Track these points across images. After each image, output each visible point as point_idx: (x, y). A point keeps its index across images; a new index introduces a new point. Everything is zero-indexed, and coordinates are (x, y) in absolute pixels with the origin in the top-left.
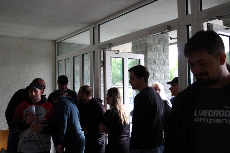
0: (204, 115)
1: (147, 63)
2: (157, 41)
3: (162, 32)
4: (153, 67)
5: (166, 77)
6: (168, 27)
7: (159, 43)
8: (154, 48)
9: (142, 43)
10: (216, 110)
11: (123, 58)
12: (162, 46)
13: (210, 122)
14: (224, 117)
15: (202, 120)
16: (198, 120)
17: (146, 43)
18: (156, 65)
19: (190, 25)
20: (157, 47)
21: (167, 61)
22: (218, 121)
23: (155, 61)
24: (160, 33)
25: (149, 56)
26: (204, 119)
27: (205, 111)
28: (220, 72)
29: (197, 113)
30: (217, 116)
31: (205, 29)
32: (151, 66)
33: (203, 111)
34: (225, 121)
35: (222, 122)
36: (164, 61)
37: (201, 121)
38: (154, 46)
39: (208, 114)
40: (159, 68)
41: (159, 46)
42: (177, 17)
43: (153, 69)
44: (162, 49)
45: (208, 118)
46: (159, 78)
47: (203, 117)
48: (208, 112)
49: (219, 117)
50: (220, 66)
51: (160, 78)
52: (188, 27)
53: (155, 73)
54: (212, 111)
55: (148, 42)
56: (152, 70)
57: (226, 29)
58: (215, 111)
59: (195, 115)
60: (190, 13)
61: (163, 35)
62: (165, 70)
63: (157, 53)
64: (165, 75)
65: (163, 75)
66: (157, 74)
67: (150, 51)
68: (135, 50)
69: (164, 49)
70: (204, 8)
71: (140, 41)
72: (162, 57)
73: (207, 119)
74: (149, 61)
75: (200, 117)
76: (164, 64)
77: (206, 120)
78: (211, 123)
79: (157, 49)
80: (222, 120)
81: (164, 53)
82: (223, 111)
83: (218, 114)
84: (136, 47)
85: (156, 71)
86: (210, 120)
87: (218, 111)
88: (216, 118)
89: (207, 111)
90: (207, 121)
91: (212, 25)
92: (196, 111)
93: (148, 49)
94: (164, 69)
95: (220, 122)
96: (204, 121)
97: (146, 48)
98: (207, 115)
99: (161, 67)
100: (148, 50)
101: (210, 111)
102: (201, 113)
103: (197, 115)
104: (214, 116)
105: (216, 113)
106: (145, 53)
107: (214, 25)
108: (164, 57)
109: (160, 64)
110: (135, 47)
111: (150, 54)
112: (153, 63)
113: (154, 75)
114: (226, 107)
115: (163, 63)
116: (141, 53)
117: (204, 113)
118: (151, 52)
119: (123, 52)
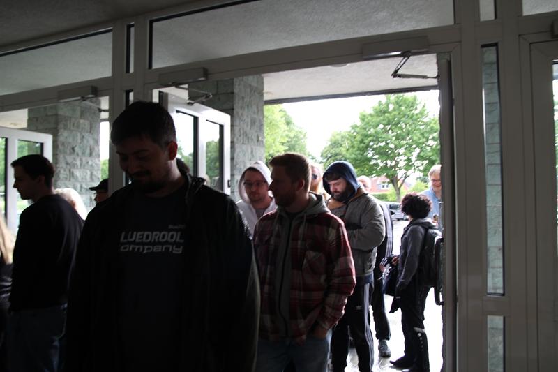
0: (137, 241)
1: (57, 151)
2: (78, 113)
3: (83, 97)
4: (70, 159)
5: (94, 177)
6: (94, 89)
7: (82, 115)
8: (72, 124)
9: (49, 113)
10: (156, 231)
11: (6, 140)
12: (87, 123)
13: (145, 252)
14: (167, 243)
15: (134, 249)
16: (125, 248)
17: (57, 115)
18: (75, 156)
19: (132, 91)
20: (79, 122)
21: (96, 149)
22: (158, 249)
23: (73, 149)
24: (79, 98)
25: (61, 139)
26: (137, 247)
27: (139, 233)
28: (168, 170)
29: (126, 237)
30: (157, 240)
31: (156, 99)
32: (64, 157)
33: (135, 233)
34: (167, 249)
35: (163, 250)
36: (91, 150)
37: (131, 249)
38: (73, 120)
39: (142, 238)
40: (81, 160)
41: (82, 121)
42: (110, 75)
43: (70, 162)
44: (88, 127)
45: (144, 244)
46: (80, 178)
47: (134, 243)
48: (143, 235)
49: (160, 243)
50: (169, 162)
51: (82, 178)
52: (128, 93)
53: (72, 170)
54: (150, 233)
55: (61, 112)
56: (67, 163)
57: (189, 103)
58: (155, 233)
59: (122, 240)
60: (132, 70)
61: (84, 102)
62: (92, 165)
63: (79, 134)
64: (92, 174)
65: (89, 173)
66: (77, 173)
67: (65, 129)
68: (33, 125)
69: (91, 128)
70: (155, 66)
71: (45, 109)
72: (88, 141)
73: (141, 247)
74: (61, 147)
75: (130, 243)
76: (91, 154)
77: (139, 249)
78: (147, 253)
79: (78, 127)
80: (165, 246)
81: (91, 135)
82: (166, 233)
83: (159, 238)
84: (37, 120)
85: (74, 166)
86: (146, 247)
87: (158, 233)
88: (154, 244)
89: (142, 233)
90: (141, 250)
91: (167, 95)
92: (123, 234)
93: (61, 125)
94: (90, 163)
95: (160, 250)
96: (136, 250)
97: (57, 123)
98: (140, 241)
99: (84, 159)
100: (59, 127)
101: (146, 233)
102: (131, 237)
103: (125, 241)
104: (153, 240)
105: (155, 236)
106: (55, 132)
107: (169, 96)
108: (91, 142)
109: (83, 154)
110: (35, 120)
111: (64, 135)
112: (68, 152)
113: (72, 174)
114: (171, 227)
115: (88, 151)
116: (46, 131)
117: (136, 236)
118: (66, 131)
119: (12, 126)
